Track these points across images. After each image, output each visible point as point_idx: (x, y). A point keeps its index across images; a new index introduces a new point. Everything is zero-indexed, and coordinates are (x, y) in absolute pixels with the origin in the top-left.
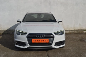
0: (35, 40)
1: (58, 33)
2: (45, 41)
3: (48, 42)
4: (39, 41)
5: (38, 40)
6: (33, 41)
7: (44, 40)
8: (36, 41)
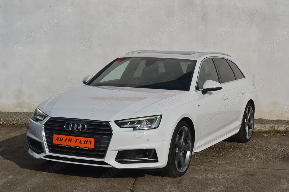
0: (60, 136)
1: (133, 123)
2: (86, 142)
3: (92, 146)
4: (70, 140)
5: (68, 137)
6: (60, 139)
7: (83, 139)
8: (62, 139)
